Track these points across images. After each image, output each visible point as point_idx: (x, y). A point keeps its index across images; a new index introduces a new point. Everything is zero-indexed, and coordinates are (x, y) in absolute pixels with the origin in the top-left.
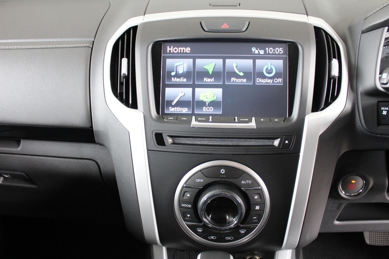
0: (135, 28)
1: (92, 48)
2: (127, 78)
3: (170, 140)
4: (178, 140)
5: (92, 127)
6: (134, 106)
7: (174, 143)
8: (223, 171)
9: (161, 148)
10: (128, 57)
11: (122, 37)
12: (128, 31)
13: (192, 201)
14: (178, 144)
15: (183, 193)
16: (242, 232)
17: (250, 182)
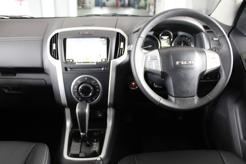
0: (58, 34)
1: (43, 41)
2: (55, 50)
3: (69, 69)
4: (72, 69)
5: (43, 67)
6: (58, 59)
7: (71, 70)
8: (86, 78)
9: (66, 72)
10: (55, 43)
11: (53, 37)
12: (55, 35)
13: (77, 89)
14: (73, 70)
15: (74, 86)
16: (94, 99)
17: (95, 82)
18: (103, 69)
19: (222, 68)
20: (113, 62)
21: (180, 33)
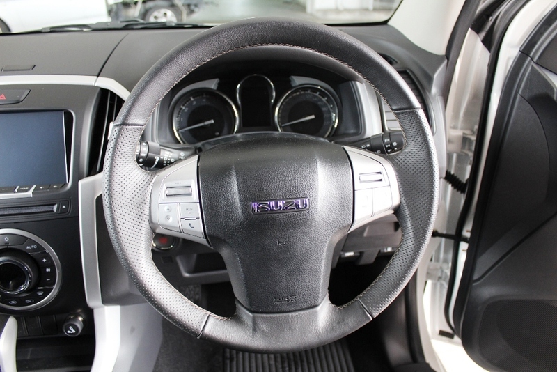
8: (7, 239)
16: (40, 294)
17: (35, 247)
18: (55, 208)
19: (407, 213)
20: (82, 185)
21: (298, 81)
